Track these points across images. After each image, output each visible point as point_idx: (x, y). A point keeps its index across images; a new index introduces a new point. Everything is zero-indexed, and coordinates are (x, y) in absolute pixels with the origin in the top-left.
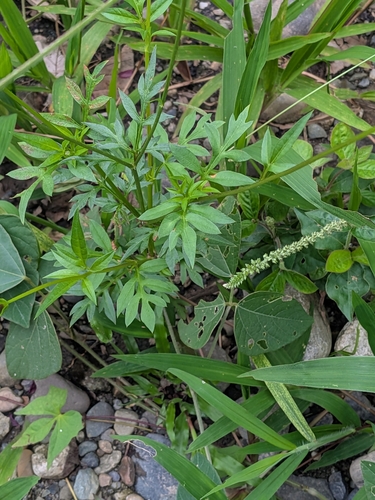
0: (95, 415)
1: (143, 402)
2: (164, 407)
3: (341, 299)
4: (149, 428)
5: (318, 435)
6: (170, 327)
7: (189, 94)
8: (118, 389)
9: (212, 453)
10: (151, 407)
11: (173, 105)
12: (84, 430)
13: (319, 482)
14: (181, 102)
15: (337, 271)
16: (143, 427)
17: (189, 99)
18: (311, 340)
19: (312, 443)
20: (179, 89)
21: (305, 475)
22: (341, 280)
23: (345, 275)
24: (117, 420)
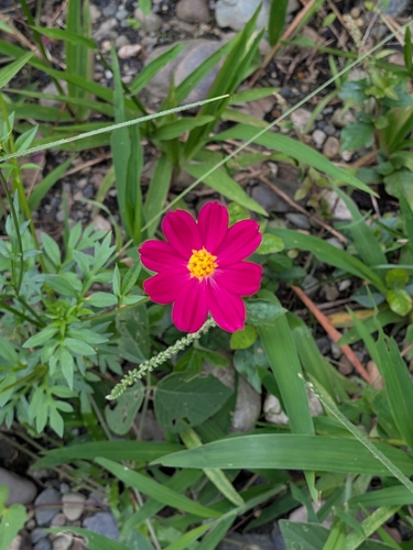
0: (44, 502)
1: (88, 484)
2: (108, 487)
3: (249, 371)
4: (98, 507)
5: (246, 498)
6: (99, 414)
7: (103, 170)
8: (63, 475)
9: (154, 526)
10: (95, 488)
11: (89, 183)
12: (34, 518)
13: (264, 538)
14: (96, 179)
15: (242, 347)
16: (91, 508)
17: (104, 175)
18: (238, 405)
19: (241, 506)
20: (93, 166)
21: (249, 532)
22: (248, 354)
23: (251, 349)
24: (66, 505)
